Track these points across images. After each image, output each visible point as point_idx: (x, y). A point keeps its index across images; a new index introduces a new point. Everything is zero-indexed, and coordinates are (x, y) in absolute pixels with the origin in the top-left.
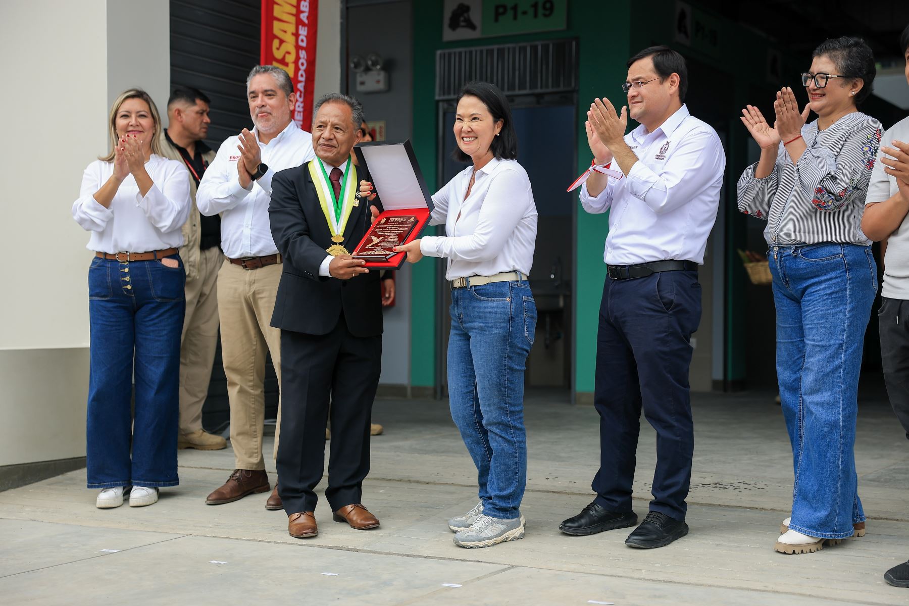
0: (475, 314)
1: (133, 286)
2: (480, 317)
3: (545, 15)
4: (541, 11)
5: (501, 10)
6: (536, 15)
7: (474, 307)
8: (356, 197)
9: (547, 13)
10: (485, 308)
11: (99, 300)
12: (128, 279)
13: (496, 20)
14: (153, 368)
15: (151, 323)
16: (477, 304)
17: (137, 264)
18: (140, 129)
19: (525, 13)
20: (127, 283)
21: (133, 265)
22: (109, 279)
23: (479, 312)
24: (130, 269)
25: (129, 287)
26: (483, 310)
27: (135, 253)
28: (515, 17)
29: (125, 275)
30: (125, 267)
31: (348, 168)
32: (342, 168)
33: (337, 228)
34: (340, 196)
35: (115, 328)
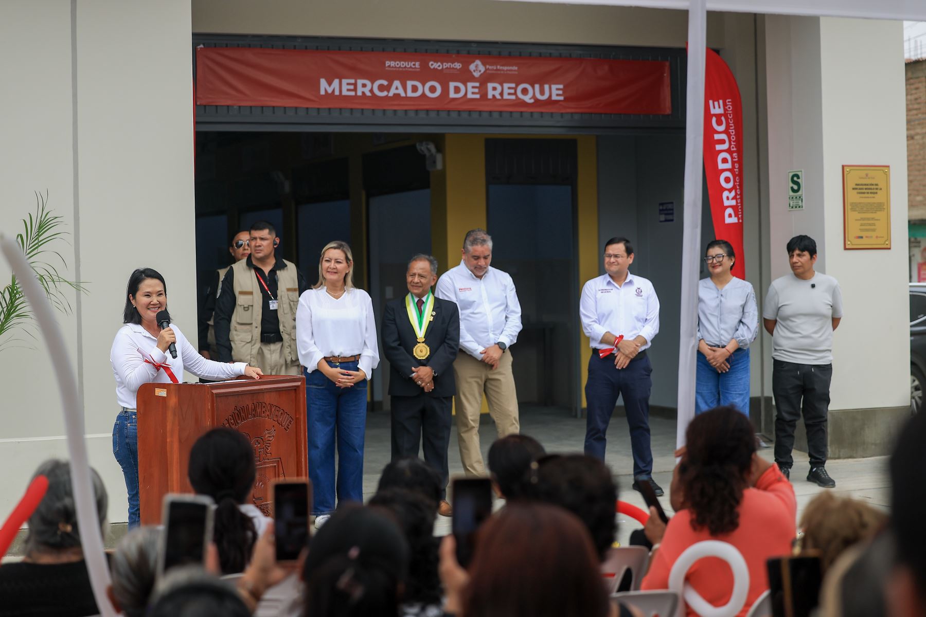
8: (431, 315)
11: (316, 388)
18: (335, 271)
31: (427, 299)
32: (424, 299)
33: (420, 333)
34: (422, 315)
35: (327, 407)
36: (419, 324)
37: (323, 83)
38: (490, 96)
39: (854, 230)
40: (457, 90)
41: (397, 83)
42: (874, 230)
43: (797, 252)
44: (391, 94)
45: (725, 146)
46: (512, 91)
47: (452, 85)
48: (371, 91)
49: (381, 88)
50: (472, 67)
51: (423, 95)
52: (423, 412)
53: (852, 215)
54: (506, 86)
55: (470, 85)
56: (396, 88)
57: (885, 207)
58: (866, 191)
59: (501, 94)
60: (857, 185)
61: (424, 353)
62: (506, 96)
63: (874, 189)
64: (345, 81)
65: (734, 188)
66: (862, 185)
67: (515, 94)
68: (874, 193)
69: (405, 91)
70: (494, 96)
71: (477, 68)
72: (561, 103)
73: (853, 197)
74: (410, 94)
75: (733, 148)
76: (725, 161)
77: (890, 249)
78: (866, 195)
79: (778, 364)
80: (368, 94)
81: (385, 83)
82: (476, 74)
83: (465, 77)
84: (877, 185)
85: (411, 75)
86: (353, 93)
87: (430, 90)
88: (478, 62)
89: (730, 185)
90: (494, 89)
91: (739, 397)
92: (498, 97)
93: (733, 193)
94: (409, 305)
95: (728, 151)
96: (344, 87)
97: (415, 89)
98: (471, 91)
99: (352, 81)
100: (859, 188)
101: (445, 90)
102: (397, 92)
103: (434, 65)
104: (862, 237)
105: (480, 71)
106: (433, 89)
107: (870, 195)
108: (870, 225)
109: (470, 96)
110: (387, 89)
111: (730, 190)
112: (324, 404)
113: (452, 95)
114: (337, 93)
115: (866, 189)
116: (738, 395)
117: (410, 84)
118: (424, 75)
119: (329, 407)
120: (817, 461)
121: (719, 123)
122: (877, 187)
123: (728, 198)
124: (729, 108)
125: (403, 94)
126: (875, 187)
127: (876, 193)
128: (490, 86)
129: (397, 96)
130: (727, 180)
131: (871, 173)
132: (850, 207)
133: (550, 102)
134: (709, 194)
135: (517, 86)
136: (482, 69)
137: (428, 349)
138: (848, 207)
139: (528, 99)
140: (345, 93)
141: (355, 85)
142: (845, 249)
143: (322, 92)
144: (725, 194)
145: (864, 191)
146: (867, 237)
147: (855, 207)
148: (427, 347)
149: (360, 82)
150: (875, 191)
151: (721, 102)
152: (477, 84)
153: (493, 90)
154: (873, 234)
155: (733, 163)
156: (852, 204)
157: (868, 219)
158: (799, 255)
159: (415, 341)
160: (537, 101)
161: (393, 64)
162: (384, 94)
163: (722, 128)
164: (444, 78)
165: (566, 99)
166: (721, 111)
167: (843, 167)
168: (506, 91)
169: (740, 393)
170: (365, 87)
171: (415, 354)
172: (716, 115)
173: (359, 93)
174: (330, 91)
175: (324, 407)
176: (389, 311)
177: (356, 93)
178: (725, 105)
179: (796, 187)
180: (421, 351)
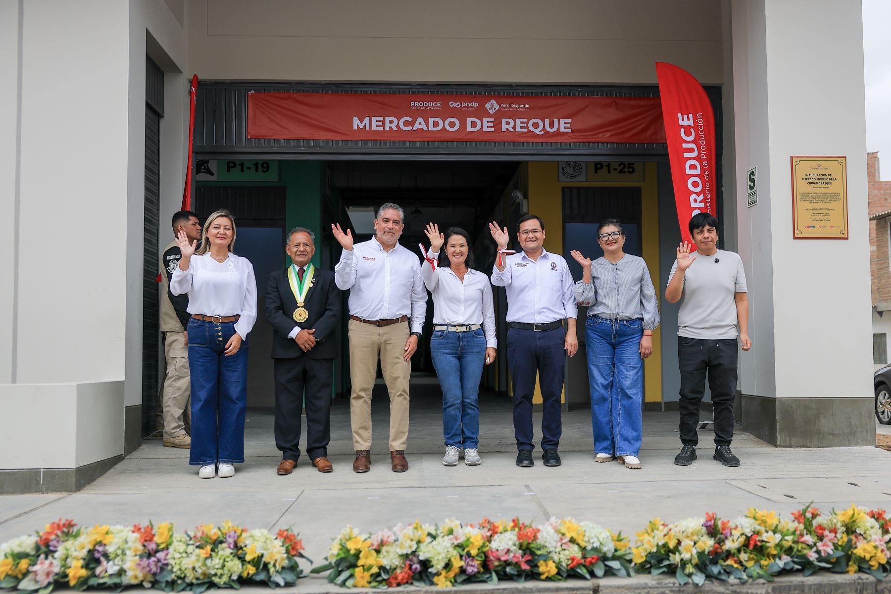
0: (475, 344)
1: (223, 338)
2: (478, 346)
3: (263, 171)
4: (260, 168)
5: (232, 165)
6: (257, 171)
7: (474, 341)
8: (312, 282)
9: (265, 170)
10: (480, 341)
11: (199, 347)
12: (220, 334)
13: (228, 171)
14: (233, 389)
15: (232, 360)
16: (475, 339)
17: (225, 324)
18: (225, 236)
19: (249, 168)
20: (220, 336)
21: (223, 325)
22: (207, 334)
23: (477, 344)
24: (221, 327)
25: (221, 339)
26: (479, 342)
27: (225, 317)
28: (242, 170)
29: (219, 331)
30: (218, 326)
31: (308, 267)
32: (305, 268)
33: (300, 299)
34: (303, 282)
35: (210, 364)
36: (299, 290)
37: (356, 120)
38: (504, 129)
39: (805, 219)
40: (474, 125)
41: (420, 120)
42: (828, 220)
43: (707, 227)
44: (415, 129)
45: (695, 154)
46: (524, 125)
47: (469, 120)
48: (398, 126)
49: (406, 124)
50: (488, 106)
51: (444, 128)
52: (305, 372)
53: (802, 205)
54: (518, 121)
55: (485, 120)
56: (420, 124)
57: (841, 197)
58: (818, 181)
59: (514, 127)
60: (807, 175)
61: (303, 316)
62: (518, 129)
63: (827, 179)
64: (374, 119)
65: (703, 191)
66: (813, 175)
67: (527, 127)
68: (828, 184)
69: (428, 126)
70: (507, 129)
71: (492, 106)
72: (569, 134)
73: (803, 187)
74: (431, 128)
75: (703, 156)
76: (693, 167)
77: (847, 239)
78: (818, 185)
79: (683, 341)
80: (395, 128)
81: (410, 119)
82: (492, 112)
83: (482, 113)
84: (831, 175)
85: (435, 113)
86: (382, 128)
87: (450, 125)
88: (493, 101)
89: (699, 189)
90: (508, 123)
91: (633, 370)
92: (511, 130)
93: (702, 197)
94: (290, 274)
95: (697, 158)
96: (374, 123)
97: (436, 124)
98: (487, 125)
99: (381, 118)
100: (810, 179)
101: (463, 125)
102: (420, 127)
103: (454, 104)
104: (814, 227)
105: (495, 109)
106: (452, 124)
107: (822, 186)
108: (822, 214)
109: (485, 129)
110: (412, 124)
111: (698, 194)
112: (206, 361)
113: (469, 129)
114: (368, 128)
115: (818, 179)
116: (632, 368)
117: (431, 120)
118: (444, 113)
119: (213, 363)
120: (723, 440)
121: (688, 134)
122: (831, 177)
123: (695, 201)
124: (700, 121)
125: (425, 129)
126: (829, 177)
127: (831, 183)
128: (504, 121)
129: (420, 130)
130: (695, 184)
131: (823, 164)
132: (799, 197)
133: (559, 133)
134: (675, 196)
135: (528, 121)
136: (497, 107)
137: (307, 313)
138: (798, 197)
139: (538, 131)
140: (374, 128)
141: (384, 121)
142: (795, 238)
143: (355, 128)
144: (693, 197)
145: (816, 181)
146: (819, 227)
147: (805, 197)
148: (306, 311)
149: (387, 119)
150: (829, 181)
151: (691, 115)
152: (492, 120)
153: (506, 125)
154: (828, 224)
155: (702, 170)
156: (802, 194)
157: (821, 209)
158: (709, 231)
159: (295, 305)
160: (546, 133)
161: (417, 104)
162: (410, 128)
163: (691, 138)
164: (462, 116)
165: (573, 131)
166: (691, 123)
167: (792, 158)
168: (518, 125)
169: (634, 366)
170: (392, 123)
171: (294, 317)
172: (684, 127)
173: (387, 128)
174: (361, 126)
175: (207, 364)
176: (272, 280)
177: (384, 128)
178: (695, 118)
179: (752, 184)
180: (300, 315)
